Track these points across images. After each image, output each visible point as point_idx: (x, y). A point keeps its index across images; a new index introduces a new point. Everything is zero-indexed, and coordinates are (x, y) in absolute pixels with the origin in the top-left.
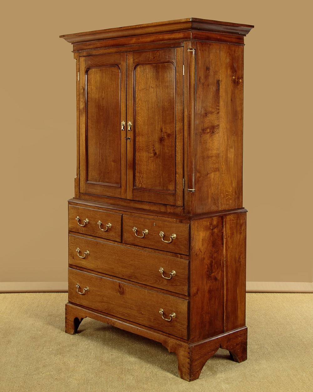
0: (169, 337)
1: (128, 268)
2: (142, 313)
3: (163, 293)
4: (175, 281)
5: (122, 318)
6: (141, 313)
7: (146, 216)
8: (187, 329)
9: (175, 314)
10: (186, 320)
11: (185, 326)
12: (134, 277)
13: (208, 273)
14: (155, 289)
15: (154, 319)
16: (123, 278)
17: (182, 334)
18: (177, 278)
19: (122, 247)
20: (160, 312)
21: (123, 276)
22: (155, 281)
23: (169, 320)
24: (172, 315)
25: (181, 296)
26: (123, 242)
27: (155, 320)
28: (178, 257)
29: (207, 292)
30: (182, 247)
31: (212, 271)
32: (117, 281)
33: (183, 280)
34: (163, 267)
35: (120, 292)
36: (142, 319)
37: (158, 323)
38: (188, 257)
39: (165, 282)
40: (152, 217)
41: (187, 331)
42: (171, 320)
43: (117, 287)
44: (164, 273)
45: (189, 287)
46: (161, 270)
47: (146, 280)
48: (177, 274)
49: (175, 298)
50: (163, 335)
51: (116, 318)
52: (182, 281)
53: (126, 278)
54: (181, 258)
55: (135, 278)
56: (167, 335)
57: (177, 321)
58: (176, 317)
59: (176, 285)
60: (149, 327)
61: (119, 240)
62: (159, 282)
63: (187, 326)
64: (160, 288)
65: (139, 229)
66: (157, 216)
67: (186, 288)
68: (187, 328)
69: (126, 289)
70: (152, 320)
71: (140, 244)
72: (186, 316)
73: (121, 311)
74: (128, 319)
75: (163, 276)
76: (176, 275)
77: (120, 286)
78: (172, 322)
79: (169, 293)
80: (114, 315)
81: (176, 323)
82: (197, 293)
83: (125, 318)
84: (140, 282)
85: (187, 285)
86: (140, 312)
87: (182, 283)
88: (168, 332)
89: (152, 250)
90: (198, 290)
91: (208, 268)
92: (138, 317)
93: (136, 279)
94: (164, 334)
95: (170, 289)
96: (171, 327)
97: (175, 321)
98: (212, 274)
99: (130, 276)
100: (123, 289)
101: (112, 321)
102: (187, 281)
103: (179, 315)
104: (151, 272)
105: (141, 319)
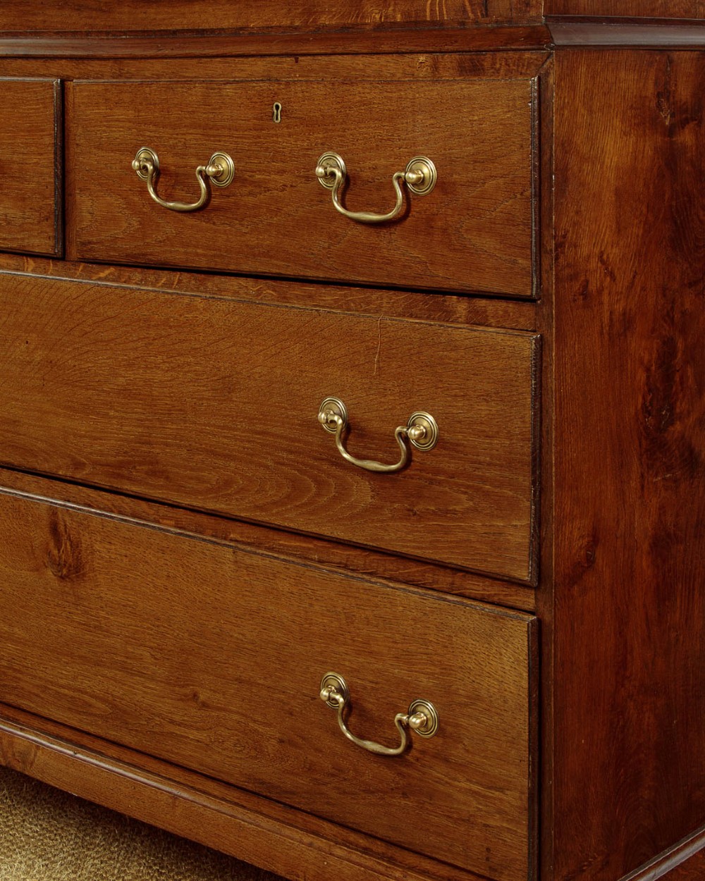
0: (391, 860)
1: (106, 415)
2: (202, 697)
3: (346, 567)
4: (431, 481)
5: (75, 723)
6: (195, 696)
7: (217, 66)
8: (531, 820)
9: (430, 706)
10: (521, 751)
11: (515, 798)
12: (145, 468)
13: (650, 421)
14: (284, 541)
15: (281, 741)
16: (79, 475)
17: (488, 850)
18: (451, 466)
19: (66, 281)
20: (324, 693)
21: (78, 465)
22: (286, 490)
23: (392, 751)
24: (415, 721)
25: (476, 587)
26: (74, 253)
27: (292, 743)
28: (448, 315)
29: (646, 547)
30: (488, 243)
31: (672, 409)
32: (40, 497)
33: (492, 473)
34: (340, 393)
35: (58, 565)
36: (202, 736)
37: (311, 768)
38: (527, 309)
39: (363, 493)
40: (260, 66)
41: (530, 828)
42: (409, 747)
43: (41, 536)
44: (350, 429)
45: (540, 520)
46: (333, 413)
47: (228, 483)
48: (446, 436)
49: (430, 600)
50: (346, 843)
51: (36, 723)
52: (484, 480)
53: (97, 480)
54: (478, 320)
55: (153, 473)
56: (379, 847)
57: (446, 761)
58: (443, 728)
59: (445, 513)
60: (250, 787)
61: (43, 242)
62: (318, 494)
63: (531, 798)
64: (326, 531)
65: (170, 160)
66: (296, 56)
67: (518, 532)
68: (530, 809)
69: (97, 547)
70: (271, 747)
71: (177, 255)
72: (521, 724)
73: (62, 682)
74: (113, 734)
75: (346, 456)
76: (440, 442)
77: (54, 529)
78: (409, 765)
79: (391, 566)
80: (24, 703)
81: (438, 771)
82: (590, 560)
83: (92, 730)
84: (186, 501)
85: (526, 504)
86: (188, 691)
87: (487, 494)
88: (382, 832)
89: (262, 284)
90: (595, 539)
91: (650, 390)
92: (172, 722)
93: (162, 482)
94: (353, 837)
95: (398, 536)
96: (405, 795)
97: (435, 756)
98: (671, 429)
99: (121, 465)
100: (76, 546)
101: (11, 744)
102: (525, 480)
103: (463, 721)
104: (259, 427)
105: (193, 734)
